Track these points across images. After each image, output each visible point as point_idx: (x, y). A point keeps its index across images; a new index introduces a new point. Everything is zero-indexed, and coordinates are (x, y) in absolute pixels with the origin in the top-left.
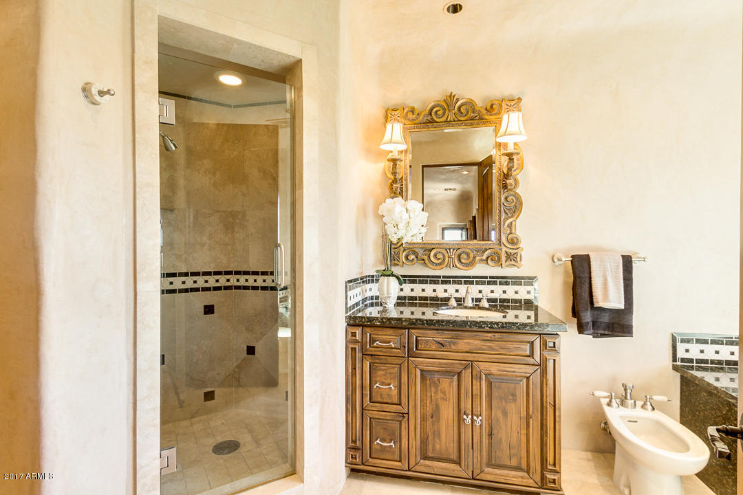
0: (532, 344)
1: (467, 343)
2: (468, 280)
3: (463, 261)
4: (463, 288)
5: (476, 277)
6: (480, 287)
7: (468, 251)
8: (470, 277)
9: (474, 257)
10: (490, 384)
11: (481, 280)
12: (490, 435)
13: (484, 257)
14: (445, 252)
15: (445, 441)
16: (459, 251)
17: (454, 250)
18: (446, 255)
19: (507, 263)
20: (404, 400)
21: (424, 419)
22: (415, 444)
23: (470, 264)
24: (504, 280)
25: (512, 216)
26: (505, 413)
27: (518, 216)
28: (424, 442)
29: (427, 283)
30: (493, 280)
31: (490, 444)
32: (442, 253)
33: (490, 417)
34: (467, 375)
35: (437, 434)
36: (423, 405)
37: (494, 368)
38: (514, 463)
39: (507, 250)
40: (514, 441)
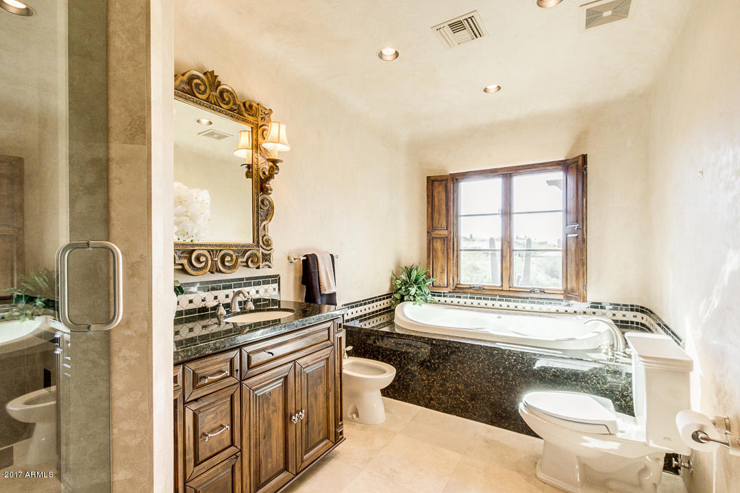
0: (329, 329)
2: (227, 285)
3: (227, 264)
5: (234, 280)
7: (231, 253)
8: (228, 281)
9: (237, 259)
10: (307, 376)
12: (307, 423)
13: (245, 259)
14: (207, 254)
15: (276, 455)
16: (222, 253)
17: (217, 251)
18: (209, 257)
19: (264, 264)
21: (256, 445)
23: (233, 267)
24: (257, 281)
25: (266, 219)
26: (316, 397)
27: (271, 220)
28: (257, 471)
32: (205, 256)
34: (292, 376)
35: (271, 453)
37: (309, 360)
38: (321, 436)
39: (264, 251)
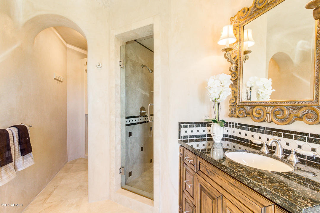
2: (288, 134)
5: (296, 133)
8: (289, 132)
11: (301, 136)
17: (271, 107)
18: (265, 111)
29: (255, 131)
32: (262, 110)
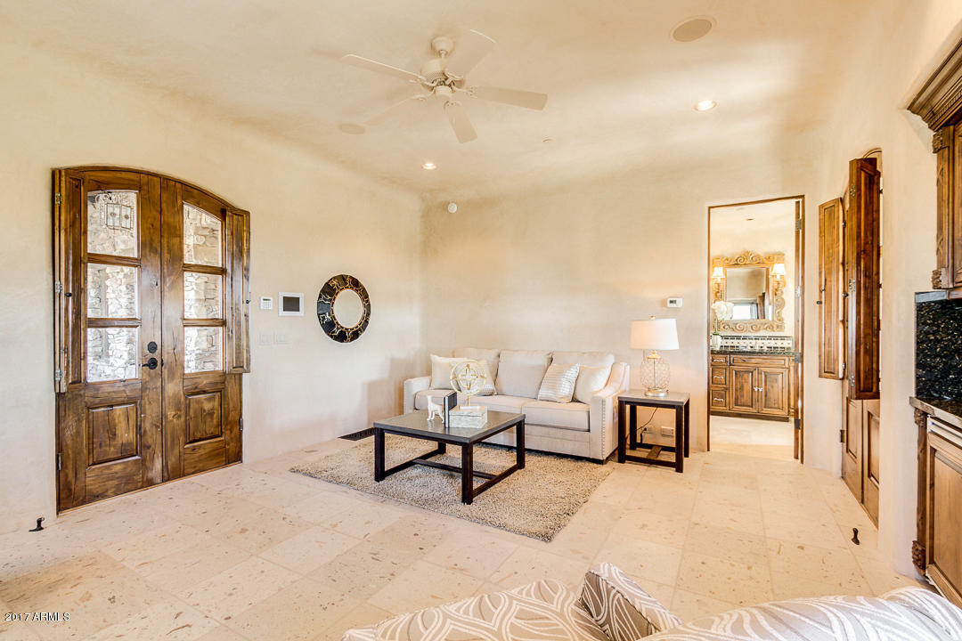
0: (785, 360)
1: (755, 360)
2: (757, 338)
3: (754, 329)
4: (754, 342)
6: (763, 341)
7: (757, 324)
9: (760, 327)
10: (766, 376)
11: (763, 338)
12: (766, 396)
13: (765, 327)
15: (746, 398)
17: (748, 324)
18: (745, 326)
19: (777, 330)
20: (727, 383)
21: (736, 390)
22: (733, 400)
23: (758, 330)
24: (776, 338)
25: (780, 308)
26: (772, 387)
28: (737, 399)
29: (734, 339)
30: (770, 338)
31: (766, 400)
33: (765, 389)
34: (756, 373)
35: (742, 396)
36: (736, 385)
37: (768, 370)
38: (776, 406)
39: (777, 324)
40: (776, 398)
